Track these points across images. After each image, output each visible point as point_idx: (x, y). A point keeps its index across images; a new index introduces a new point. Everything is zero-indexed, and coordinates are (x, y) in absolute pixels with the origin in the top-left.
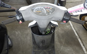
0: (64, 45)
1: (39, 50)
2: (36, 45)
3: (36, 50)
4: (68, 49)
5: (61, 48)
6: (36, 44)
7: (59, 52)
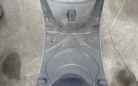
0: (120, 15)
1: (60, 31)
2: (53, 21)
3: (53, 32)
4: (128, 26)
5: (112, 22)
6: (53, 17)
7: (107, 31)
